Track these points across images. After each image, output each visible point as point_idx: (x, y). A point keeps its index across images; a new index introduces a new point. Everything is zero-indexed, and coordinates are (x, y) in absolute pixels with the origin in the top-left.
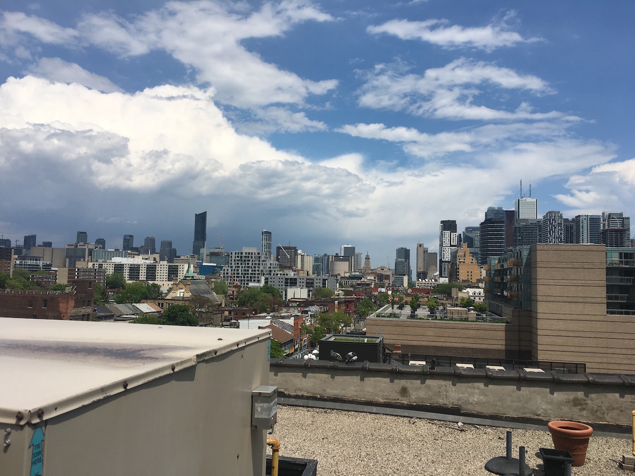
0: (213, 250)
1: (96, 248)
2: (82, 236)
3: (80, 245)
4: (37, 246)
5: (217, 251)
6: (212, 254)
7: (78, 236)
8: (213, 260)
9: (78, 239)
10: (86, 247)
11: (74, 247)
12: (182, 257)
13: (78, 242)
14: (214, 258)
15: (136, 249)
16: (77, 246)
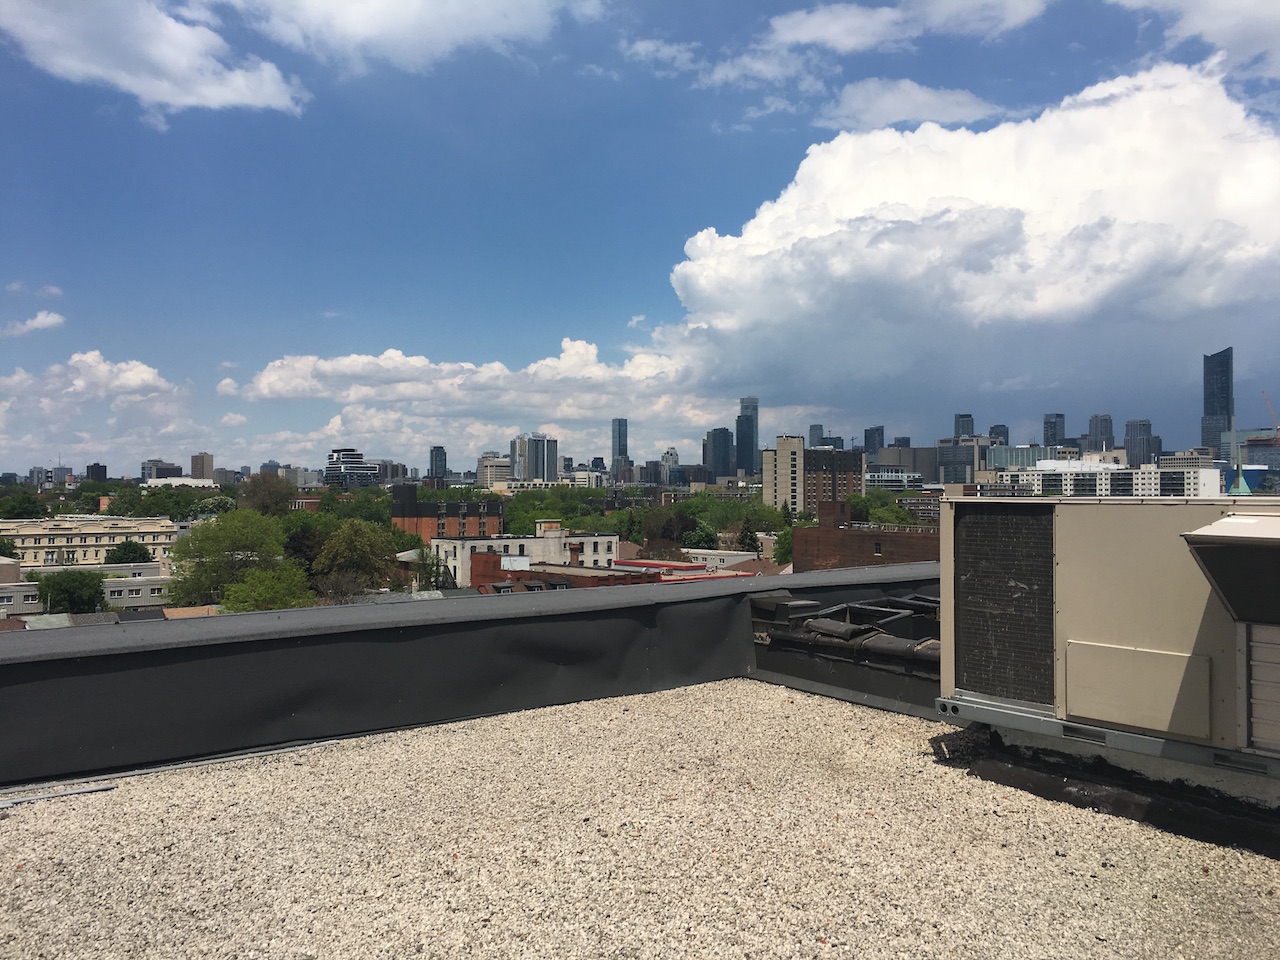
0: (1253, 436)
1: (993, 443)
2: (964, 422)
3: (963, 441)
4: (886, 446)
5: (1264, 435)
6: (1254, 445)
7: (957, 422)
8: (1257, 458)
9: (956, 428)
10: (974, 443)
11: (951, 445)
12: (1178, 455)
13: (957, 435)
14: (1259, 453)
15: (1072, 442)
16: (957, 442)
